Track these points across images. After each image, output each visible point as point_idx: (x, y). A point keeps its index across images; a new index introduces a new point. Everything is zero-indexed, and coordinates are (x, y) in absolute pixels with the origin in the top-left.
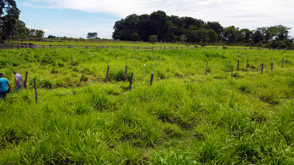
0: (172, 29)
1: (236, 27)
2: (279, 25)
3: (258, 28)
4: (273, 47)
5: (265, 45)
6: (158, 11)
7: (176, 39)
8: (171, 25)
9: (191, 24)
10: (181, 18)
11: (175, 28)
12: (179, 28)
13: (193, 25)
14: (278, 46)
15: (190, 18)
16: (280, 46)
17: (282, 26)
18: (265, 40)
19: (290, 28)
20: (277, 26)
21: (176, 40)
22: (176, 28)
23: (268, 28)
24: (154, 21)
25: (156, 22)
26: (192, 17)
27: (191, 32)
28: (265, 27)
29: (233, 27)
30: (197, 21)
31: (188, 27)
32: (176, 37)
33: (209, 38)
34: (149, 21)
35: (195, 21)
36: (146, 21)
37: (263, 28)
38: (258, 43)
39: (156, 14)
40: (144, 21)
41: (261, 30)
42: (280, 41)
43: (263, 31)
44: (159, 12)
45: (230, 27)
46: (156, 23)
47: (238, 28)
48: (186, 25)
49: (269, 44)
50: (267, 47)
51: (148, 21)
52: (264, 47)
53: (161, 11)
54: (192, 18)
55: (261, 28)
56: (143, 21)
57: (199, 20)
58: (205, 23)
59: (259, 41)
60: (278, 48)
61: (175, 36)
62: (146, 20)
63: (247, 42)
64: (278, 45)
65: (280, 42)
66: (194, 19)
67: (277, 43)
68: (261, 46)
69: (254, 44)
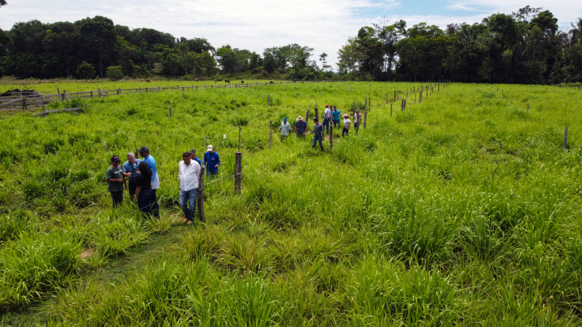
0: (128, 52)
1: (233, 48)
2: (294, 44)
3: (266, 48)
4: (297, 79)
5: (284, 76)
6: (97, 17)
7: (139, 70)
8: (124, 45)
9: (156, 41)
10: (135, 30)
11: (132, 50)
12: (138, 49)
13: (161, 45)
14: (303, 77)
15: (152, 31)
16: (306, 77)
17: (297, 45)
18: (281, 68)
19: (312, 49)
20: (291, 45)
21: (139, 73)
22: (136, 51)
23: (280, 49)
24: (91, 36)
25: (96, 39)
26: (155, 29)
27: (171, 58)
28: (276, 47)
29: (228, 47)
30: (164, 37)
31: (153, 48)
32: (139, 67)
33: (205, 69)
34: (77, 36)
35: (162, 36)
36: (73, 37)
37: (274, 49)
38: (273, 73)
39: (94, 22)
40: (67, 36)
41: (271, 53)
42: (303, 68)
43: (274, 53)
44: (98, 19)
45: (223, 47)
46: (97, 41)
47: (237, 49)
48: (148, 44)
49: (291, 75)
50: (288, 79)
51: (75, 36)
52: (284, 79)
53: (101, 17)
54: (156, 31)
55: (271, 49)
56: (64, 36)
57: (167, 34)
58: (176, 40)
59: (273, 71)
60: (304, 79)
61: (137, 66)
62: (72, 34)
63: (256, 72)
64: (303, 75)
65: (304, 70)
66: (158, 32)
67: (301, 72)
68: (280, 78)
69: (270, 76)
